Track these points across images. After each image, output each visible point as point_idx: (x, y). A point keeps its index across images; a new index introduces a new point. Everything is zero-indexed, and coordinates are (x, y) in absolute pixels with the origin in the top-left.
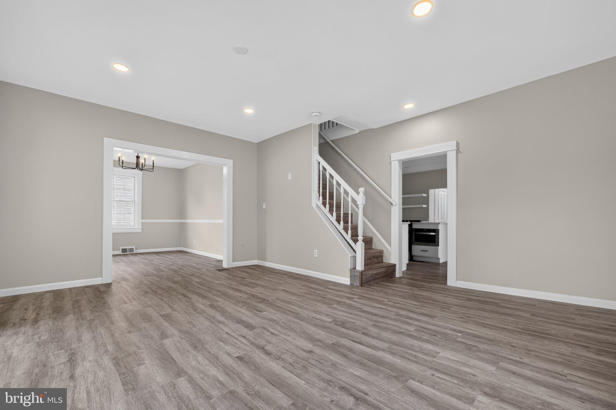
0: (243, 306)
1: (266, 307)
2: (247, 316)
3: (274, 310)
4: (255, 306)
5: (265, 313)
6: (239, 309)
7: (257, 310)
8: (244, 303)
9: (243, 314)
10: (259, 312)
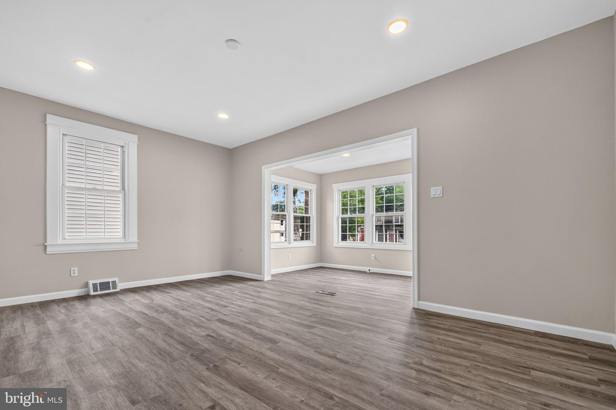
0: (230, 343)
1: (200, 343)
2: (224, 330)
3: (191, 338)
4: (213, 343)
5: (204, 334)
6: (234, 337)
7: (212, 337)
8: (229, 347)
9: (229, 332)
10: (210, 334)
